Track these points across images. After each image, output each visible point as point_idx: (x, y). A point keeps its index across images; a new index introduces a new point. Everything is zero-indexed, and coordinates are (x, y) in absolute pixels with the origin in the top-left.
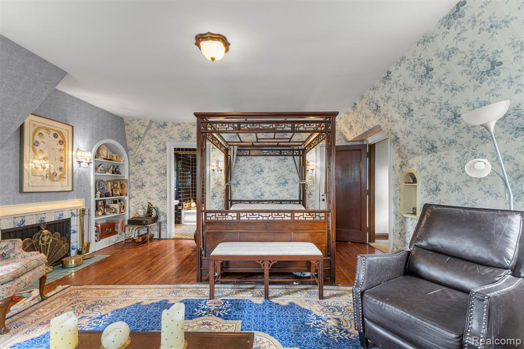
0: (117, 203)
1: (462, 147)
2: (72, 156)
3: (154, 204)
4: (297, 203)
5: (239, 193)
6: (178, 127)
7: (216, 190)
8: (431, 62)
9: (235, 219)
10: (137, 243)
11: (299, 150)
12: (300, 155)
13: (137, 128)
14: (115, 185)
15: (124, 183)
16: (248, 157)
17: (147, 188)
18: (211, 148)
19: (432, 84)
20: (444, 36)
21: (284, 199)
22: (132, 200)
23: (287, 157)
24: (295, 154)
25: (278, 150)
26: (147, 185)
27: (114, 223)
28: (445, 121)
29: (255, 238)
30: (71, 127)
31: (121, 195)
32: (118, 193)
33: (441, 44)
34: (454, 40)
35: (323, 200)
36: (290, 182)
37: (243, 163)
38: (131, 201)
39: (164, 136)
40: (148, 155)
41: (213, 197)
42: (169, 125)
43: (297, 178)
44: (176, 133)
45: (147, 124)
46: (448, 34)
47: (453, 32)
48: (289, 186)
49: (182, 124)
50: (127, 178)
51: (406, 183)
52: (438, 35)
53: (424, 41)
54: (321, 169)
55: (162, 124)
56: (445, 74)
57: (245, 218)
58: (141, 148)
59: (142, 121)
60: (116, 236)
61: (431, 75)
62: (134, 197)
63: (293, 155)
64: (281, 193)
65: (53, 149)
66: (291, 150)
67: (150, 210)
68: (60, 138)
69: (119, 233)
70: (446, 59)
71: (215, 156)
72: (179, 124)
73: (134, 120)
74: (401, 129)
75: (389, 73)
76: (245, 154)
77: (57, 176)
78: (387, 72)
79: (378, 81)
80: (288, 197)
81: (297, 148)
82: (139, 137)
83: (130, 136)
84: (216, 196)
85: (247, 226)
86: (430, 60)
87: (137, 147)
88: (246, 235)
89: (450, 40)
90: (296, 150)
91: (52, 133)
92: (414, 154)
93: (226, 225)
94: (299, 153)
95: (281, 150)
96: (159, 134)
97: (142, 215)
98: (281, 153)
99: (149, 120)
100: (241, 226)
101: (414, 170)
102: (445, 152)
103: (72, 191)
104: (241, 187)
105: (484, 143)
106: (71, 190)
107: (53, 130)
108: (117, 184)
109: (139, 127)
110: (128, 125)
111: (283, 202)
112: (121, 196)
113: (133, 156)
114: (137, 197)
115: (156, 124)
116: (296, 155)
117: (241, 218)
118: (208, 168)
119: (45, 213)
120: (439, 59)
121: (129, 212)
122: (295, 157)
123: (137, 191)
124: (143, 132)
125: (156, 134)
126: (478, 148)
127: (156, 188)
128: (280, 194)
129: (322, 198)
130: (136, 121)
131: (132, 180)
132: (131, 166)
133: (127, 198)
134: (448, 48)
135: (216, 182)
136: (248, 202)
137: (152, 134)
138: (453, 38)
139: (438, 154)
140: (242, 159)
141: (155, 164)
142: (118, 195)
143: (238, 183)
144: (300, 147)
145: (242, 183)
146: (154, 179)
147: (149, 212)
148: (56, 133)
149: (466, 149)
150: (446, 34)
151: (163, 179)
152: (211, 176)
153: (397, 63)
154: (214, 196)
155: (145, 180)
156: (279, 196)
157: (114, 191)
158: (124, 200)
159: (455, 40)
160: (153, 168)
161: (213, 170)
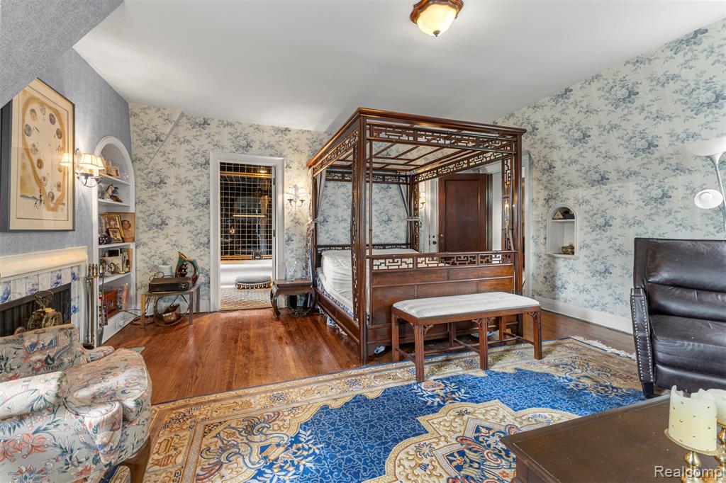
0: (118, 255)
1: (644, 179)
2: (73, 163)
3: (190, 256)
4: (404, 247)
5: (327, 236)
6: (229, 129)
7: (292, 231)
8: (637, 85)
9: (411, 266)
10: (167, 323)
11: (406, 176)
12: (406, 184)
13: (154, 123)
14: (112, 223)
15: (128, 219)
16: (340, 183)
17: (171, 229)
18: (285, 166)
19: (630, 109)
20: (667, 61)
21: (387, 242)
22: (141, 249)
23: (391, 185)
24: (401, 181)
25: (381, 175)
26: (172, 223)
27: (116, 293)
28: (633, 150)
29: (436, 291)
30: (71, 106)
31: (124, 240)
32: (119, 237)
33: (659, 69)
34: (678, 66)
35: (434, 243)
36: (394, 219)
37: (332, 191)
38: (138, 250)
39: (204, 140)
40: (173, 172)
41: (288, 241)
42: (214, 124)
43: (403, 212)
44: (225, 138)
45: (175, 117)
46: (672, 59)
47: (680, 58)
48: (393, 225)
49: (236, 124)
50: (132, 210)
51: (553, 219)
52: (659, 58)
53: (637, 61)
54: (432, 203)
55: (200, 120)
56: (652, 101)
57: (423, 265)
58: (159, 159)
59: (166, 112)
60: (121, 314)
61: (633, 99)
62: (145, 244)
63: (399, 184)
64: (383, 234)
65: (49, 145)
66: (395, 176)
67: (183, 265)
68: (57, 125)
69: (123, 308)
70: (660, 84)
71: (290, 179)
72: (231, 125)
73: (149, 108)
74: (562, 156)
75: (568, 90)
76: (336, 178)
77: (54, 201)
78: (566, 90)
79: (547, 98)
80: (391, 240)
81: (404, 174)
82: (158, 139)
83: (139, 136)
84: (292, 240)
85: (427, 276)
86: (637, 83)
87: (152, 156)
88: (425, 288)
89: (673, 67)
90: (403, 176)
91: (48, 112)
92: (570, 185)
93: (399, 276)
94: (406, 180)
95: (384, 176)
96: (196, 137)
97: (169, 274)
98: (384, 179)
99: (181, 111)
100: (418, 276)
101: (570, 204)
102: (619, 185)
103: (74, 230)
104: (329, 226)
105: (675, 175)
106: (71, 228)
107: (50, 107)
108: (115, 220)
109: (157, 121)
110: (135, 115)
111: (386, 247)
112: (124, 242)
113: (143, 170)
114: (150, 244)
115: (189, 119)
116: (403, 183)
117: (419, 266)
118: (280, 197)
119: (60, 270)
120: (651, 84)
121: (136, 271)
122: (401, 185)
123: (150, 234)
124: (167, 130)
125: (189, 137)
126: (666, 180)
127: (188, 227)
128: (381, 236)
129: (432, 240)
130: (154, 110)
131: (141, 215)
132: (138, 189)
133: (132, 246)
134: (668, 74)
135: (292, 218)
136: (341, 248)
137: (181, 135)
138: (678, 64)
139: (608, 187)
140: (331, 184)
141: (187, 187)
142: (118, 241)
143: (325, 221)
144: (408, 173)
145: (331, 220)
146: (184, 214)
147: (181, 269)
148: (53, 114)
149: (650, 182)
150: (671, 58)
151: (201, 213)
152: (285, 209)
153: (586, 81)
154: (290, 239)
155: (166, 214)
156: (381, 238)
157: (111, 233)
158: (128, 251)
159: (680, 67)
160: (183, 195)
161: (290, 200)
